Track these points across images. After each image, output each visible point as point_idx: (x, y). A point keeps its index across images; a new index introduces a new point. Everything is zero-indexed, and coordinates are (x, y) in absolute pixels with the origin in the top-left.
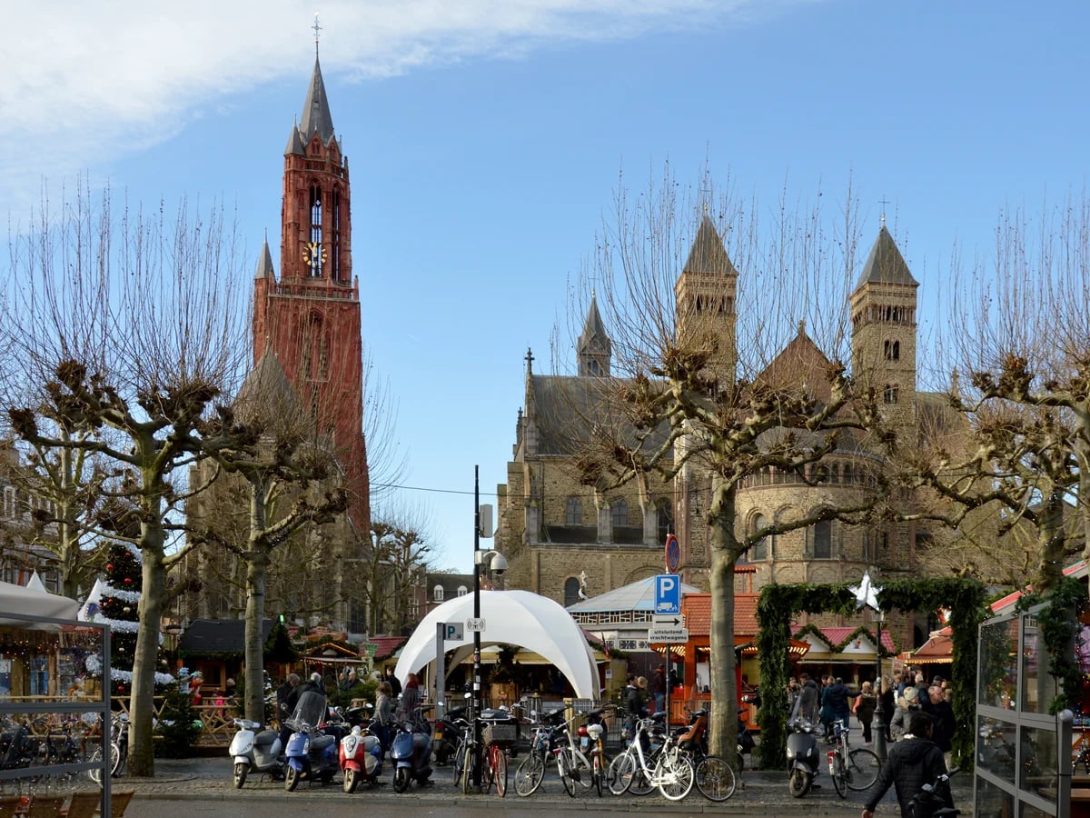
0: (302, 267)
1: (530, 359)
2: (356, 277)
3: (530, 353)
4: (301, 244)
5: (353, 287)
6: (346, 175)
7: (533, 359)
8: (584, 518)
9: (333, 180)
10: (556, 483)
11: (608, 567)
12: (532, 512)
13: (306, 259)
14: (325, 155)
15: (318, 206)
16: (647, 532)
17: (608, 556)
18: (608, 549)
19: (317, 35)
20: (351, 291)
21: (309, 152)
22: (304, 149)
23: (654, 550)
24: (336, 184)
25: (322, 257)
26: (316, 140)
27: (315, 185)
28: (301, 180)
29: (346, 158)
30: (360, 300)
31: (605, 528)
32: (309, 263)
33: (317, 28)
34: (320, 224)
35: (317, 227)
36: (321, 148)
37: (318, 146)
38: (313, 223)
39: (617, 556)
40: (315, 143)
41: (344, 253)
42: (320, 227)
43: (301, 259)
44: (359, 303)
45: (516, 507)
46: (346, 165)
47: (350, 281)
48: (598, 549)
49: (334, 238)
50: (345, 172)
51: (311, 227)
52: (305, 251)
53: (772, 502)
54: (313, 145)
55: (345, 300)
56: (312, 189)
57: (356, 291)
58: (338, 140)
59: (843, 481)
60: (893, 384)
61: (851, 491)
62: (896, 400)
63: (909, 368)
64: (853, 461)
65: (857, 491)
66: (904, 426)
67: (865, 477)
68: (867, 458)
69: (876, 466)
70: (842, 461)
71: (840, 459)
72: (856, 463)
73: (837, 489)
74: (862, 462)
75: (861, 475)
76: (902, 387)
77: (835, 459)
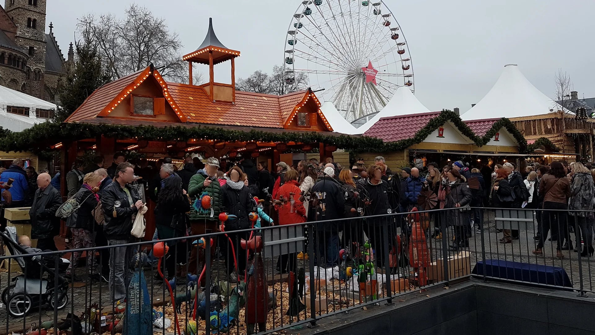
59: (7, 63)
60: (33, 18)
61: (11, 70)
62: (34, 27)
63: (42, 12)
64: (14, 53)
65: (16, 70)
66: (38, 41)
67: (20, 63)
68: (22, 53)
69: (25, 58)
70: (8, 52)
71: (6, 51)
72: (16, 55)
73: (4, 68)
74: (19, 55)
75: (18, 62)
76: (38, 21)
77: (3, 50)
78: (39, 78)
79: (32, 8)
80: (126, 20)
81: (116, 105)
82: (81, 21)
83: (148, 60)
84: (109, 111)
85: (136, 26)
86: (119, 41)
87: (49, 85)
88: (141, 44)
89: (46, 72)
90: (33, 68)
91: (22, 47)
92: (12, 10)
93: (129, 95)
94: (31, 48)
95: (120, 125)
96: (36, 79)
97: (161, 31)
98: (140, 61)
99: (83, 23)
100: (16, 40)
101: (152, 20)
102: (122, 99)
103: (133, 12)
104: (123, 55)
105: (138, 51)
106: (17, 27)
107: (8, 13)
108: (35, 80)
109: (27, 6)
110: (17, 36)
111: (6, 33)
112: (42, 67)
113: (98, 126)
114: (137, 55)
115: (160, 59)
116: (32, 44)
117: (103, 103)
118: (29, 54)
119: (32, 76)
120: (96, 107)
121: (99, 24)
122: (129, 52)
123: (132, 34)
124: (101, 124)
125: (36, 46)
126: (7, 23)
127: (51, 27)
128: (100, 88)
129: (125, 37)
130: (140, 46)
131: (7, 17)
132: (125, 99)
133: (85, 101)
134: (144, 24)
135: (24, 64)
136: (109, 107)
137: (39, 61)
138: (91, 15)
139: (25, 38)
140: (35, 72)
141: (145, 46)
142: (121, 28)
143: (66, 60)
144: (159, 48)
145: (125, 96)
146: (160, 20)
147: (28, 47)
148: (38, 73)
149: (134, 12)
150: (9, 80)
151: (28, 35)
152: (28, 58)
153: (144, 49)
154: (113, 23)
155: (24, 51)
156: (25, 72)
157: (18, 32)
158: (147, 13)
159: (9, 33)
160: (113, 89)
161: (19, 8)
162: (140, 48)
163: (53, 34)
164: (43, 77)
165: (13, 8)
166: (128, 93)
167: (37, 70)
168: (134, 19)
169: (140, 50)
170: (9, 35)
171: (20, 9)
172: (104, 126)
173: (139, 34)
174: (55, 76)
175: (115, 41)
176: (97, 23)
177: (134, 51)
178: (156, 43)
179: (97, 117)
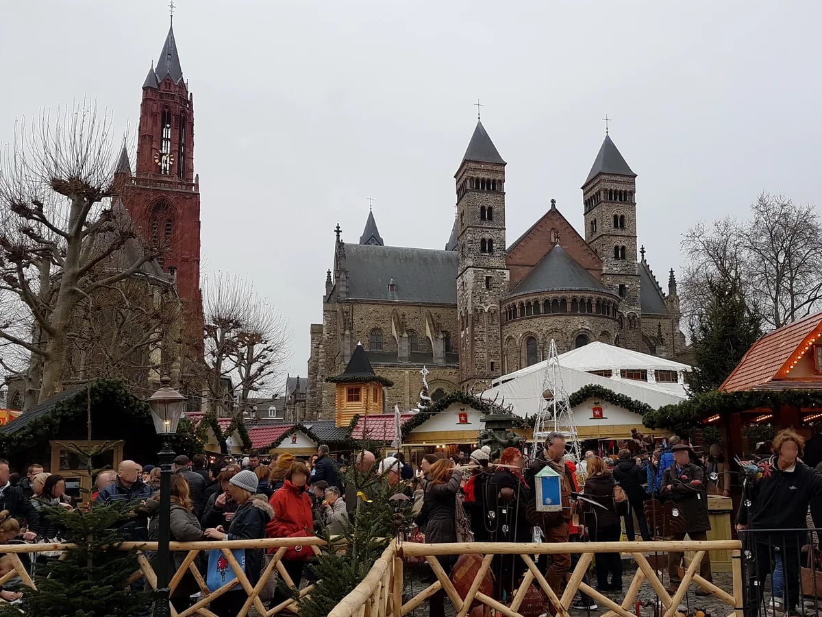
0: (154, 167)
1: (338, 231)
2: (197, 175)
3: (338, 227)
4: (154, 151)
5: (194, 182)
6: (191, 105)
7: (341, 231)
8: (384, 346)
9: (181, 107)
10: (362, 319)
11: (407, 380)
12: (346, 339)
13: (157, 161)
14: (175, 91)
15: (168, 128)
16: (436, 354)
17: (407, 372)
18: (407, 367)
19: (172, 11)
20: (193, 185)
21: (163, 87)
22: (159, 85)
23: (443, 367)
24: (183, 111)
25: (170, 161)
26: (168, 79)
27: (166, 110)
28: (155, 105)
29: (191, 94)
30: (200, 192)
31: (404, 351)
32: (159, 164)
33: (172, 6)
34: (169, 137)
35: (167, 139)
36: (172, 85)
37: (170, 84)
38: (164, 136)
39: (414, 372)
40: (168, 81)
41: (187, 159)
42: (169, 140)
43: (153, 162)
44: (199, 194)
45: (331, 337)
46: (191, 99)
47: (192, 179)
48: (400, 366)
49: (180, 148)
50: (191, 103)
51: (162, 139)
52: (157, 155)
53: (541, 327)
54: (166, 83)
55: (188, 191)
56: (164, 113)
57: (197, 186)
58: (185, 82)
59: (595, 312)
60: (620, 245)
61: (601, 320)
62: (623, 257)
63: (632, 235)
64: (602, 297)
65: (606, 319)
66: (630, 275)
67: (611, 309)
68: (611, 295)
69: (616, 302)
70: (595, 297)
71: (592, 295)
72: (604, 299)
73: (592, 318)
74: (608, 298)
75: (608, 308)
76: (628, 248)
77: (589, 295)
78: (635, 325)
79: (619, 232)
80: (754, 220)
81: (795, 362)
82: (687, 236)
83: (792, 275)
84: (788, 372)
85: (769, 226)
86: (745, 254)
87: (648, 334)
88: (779, 252)
89: (643, 316)
90: (626, 313)
91: (610, 287)
92: (595, 240)
93: (812, 346)
94: (622, 286)
95: (809, 390)
96: (631, 327)
97: (810, 226)
98: (779, 281)
99: (690, 239)
100: (602, 279)
101: (793, 212)
102: (803, 353)
103: (763, 206)
104: (751, 275)
105: (775, 265)
106: (602, 261)
107: (590, 245)
108: (630, 329)
109: (612, 231)
110: (603, 274)
111: (590, 272)
112: (637, 309)
113: (782, 393)
114: (775, 272)
115: (810, 272)
116: (622, 280)
117: (774, 360)
118: (620, 295)
119: (626, 323)
120: (765, 367)
121: (714, 235)
122: (762, 269)
123: (764, 239)
124: (785, 390)
125: (626, 282)
126: (590, 258)
127: (643, 252)
128: (761, 339)
129: (753, 247)
130: (777, 256)
131: (590, 251)
132: (807, 352)
133: (744, 359)
134: (782, 220)
135: (615, 309)
136: (786, 365)
137: (632, 302)
138: (701, 225)
139: (614, 274)
140: (628, 318)
141: (786, 256)
142: (747, 235)
143: (666, 295)
144: (807, 253)
145: (807, 348)
146: (806, 210)
147: (618, 285)
148: (633, 320)
149: (765, 205)
150: (599, 333)
151: (616, 270)
152: (620, 301)
153: (784, 260)
154: (734, 230)
155: (613, 292)
156: (617, 320)
157: (604, 268)
158: (786, 203)
159: (593, 272)
160: (784, 339)
161: (603, 235)
162: (777, 259)
163: (646, 261)
164: (639, 325)
165: (595, 236)
166: (810, 343)
167: (631, 315)
168: (765, 216)
169: (778, 262)
170: (594, 273)
171: (604, 237)
172: (789, 392)
173: (773, 238)
174: (654, 320)
175: (738, 256)
176: (711, 235)
177: (769, 266)
178: (802, 247)
179: (773, 380)
